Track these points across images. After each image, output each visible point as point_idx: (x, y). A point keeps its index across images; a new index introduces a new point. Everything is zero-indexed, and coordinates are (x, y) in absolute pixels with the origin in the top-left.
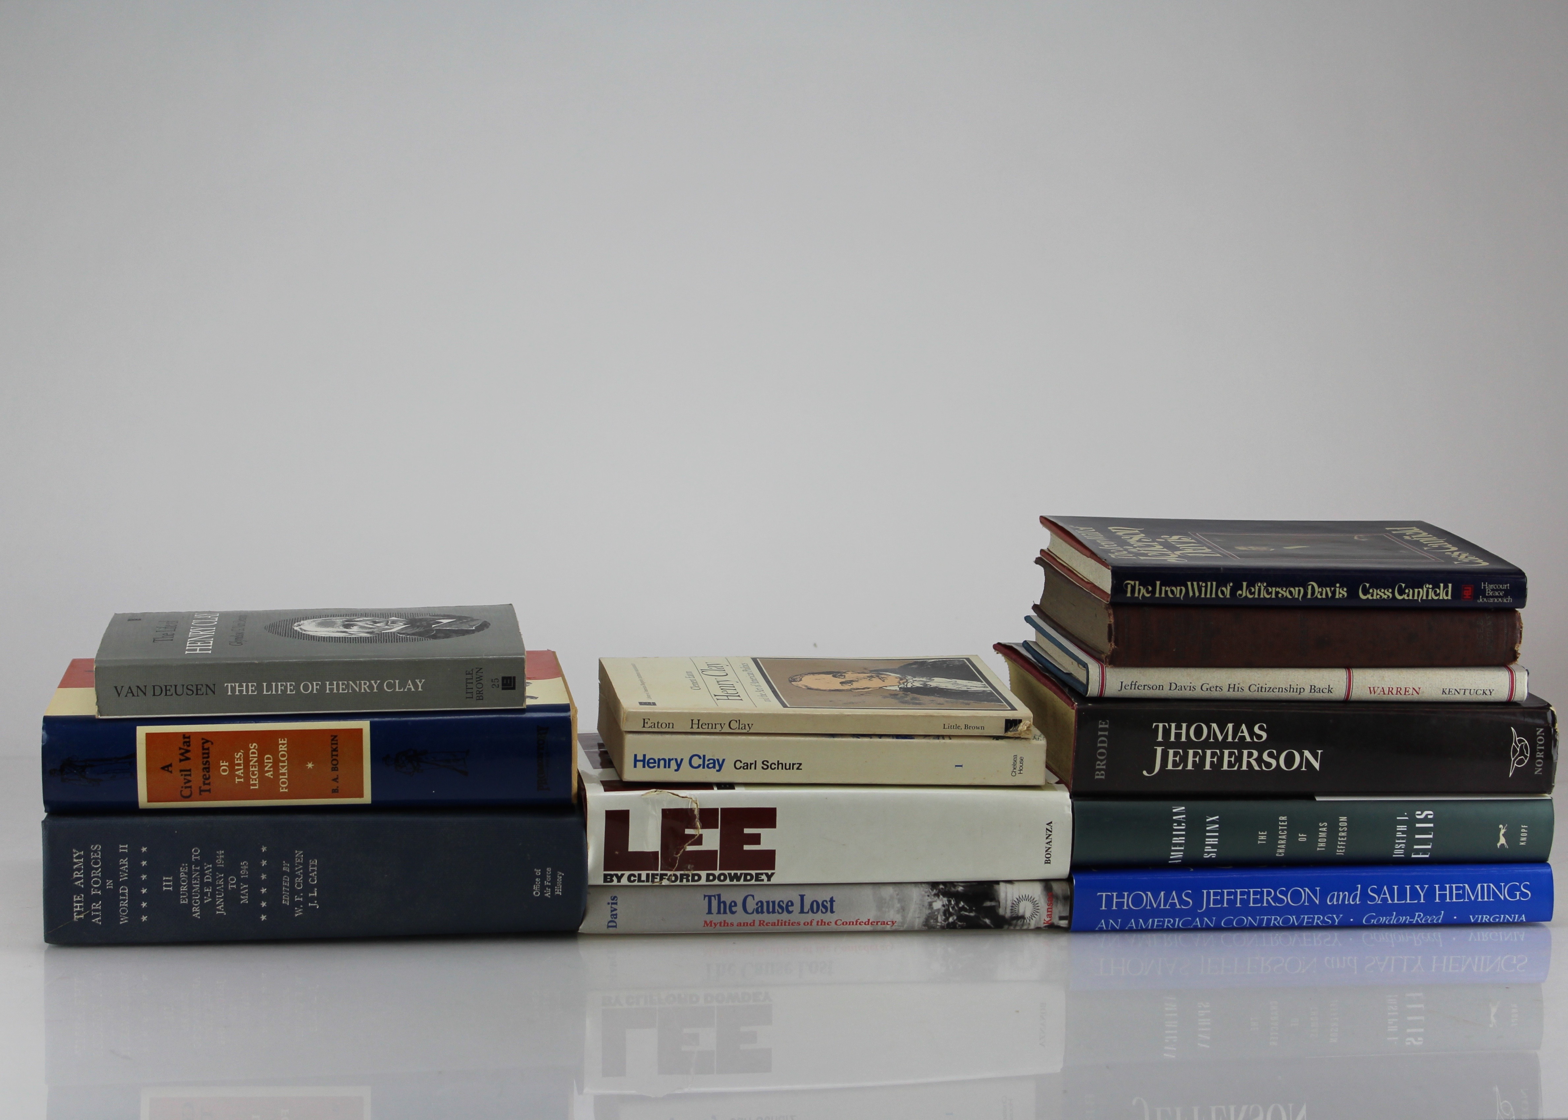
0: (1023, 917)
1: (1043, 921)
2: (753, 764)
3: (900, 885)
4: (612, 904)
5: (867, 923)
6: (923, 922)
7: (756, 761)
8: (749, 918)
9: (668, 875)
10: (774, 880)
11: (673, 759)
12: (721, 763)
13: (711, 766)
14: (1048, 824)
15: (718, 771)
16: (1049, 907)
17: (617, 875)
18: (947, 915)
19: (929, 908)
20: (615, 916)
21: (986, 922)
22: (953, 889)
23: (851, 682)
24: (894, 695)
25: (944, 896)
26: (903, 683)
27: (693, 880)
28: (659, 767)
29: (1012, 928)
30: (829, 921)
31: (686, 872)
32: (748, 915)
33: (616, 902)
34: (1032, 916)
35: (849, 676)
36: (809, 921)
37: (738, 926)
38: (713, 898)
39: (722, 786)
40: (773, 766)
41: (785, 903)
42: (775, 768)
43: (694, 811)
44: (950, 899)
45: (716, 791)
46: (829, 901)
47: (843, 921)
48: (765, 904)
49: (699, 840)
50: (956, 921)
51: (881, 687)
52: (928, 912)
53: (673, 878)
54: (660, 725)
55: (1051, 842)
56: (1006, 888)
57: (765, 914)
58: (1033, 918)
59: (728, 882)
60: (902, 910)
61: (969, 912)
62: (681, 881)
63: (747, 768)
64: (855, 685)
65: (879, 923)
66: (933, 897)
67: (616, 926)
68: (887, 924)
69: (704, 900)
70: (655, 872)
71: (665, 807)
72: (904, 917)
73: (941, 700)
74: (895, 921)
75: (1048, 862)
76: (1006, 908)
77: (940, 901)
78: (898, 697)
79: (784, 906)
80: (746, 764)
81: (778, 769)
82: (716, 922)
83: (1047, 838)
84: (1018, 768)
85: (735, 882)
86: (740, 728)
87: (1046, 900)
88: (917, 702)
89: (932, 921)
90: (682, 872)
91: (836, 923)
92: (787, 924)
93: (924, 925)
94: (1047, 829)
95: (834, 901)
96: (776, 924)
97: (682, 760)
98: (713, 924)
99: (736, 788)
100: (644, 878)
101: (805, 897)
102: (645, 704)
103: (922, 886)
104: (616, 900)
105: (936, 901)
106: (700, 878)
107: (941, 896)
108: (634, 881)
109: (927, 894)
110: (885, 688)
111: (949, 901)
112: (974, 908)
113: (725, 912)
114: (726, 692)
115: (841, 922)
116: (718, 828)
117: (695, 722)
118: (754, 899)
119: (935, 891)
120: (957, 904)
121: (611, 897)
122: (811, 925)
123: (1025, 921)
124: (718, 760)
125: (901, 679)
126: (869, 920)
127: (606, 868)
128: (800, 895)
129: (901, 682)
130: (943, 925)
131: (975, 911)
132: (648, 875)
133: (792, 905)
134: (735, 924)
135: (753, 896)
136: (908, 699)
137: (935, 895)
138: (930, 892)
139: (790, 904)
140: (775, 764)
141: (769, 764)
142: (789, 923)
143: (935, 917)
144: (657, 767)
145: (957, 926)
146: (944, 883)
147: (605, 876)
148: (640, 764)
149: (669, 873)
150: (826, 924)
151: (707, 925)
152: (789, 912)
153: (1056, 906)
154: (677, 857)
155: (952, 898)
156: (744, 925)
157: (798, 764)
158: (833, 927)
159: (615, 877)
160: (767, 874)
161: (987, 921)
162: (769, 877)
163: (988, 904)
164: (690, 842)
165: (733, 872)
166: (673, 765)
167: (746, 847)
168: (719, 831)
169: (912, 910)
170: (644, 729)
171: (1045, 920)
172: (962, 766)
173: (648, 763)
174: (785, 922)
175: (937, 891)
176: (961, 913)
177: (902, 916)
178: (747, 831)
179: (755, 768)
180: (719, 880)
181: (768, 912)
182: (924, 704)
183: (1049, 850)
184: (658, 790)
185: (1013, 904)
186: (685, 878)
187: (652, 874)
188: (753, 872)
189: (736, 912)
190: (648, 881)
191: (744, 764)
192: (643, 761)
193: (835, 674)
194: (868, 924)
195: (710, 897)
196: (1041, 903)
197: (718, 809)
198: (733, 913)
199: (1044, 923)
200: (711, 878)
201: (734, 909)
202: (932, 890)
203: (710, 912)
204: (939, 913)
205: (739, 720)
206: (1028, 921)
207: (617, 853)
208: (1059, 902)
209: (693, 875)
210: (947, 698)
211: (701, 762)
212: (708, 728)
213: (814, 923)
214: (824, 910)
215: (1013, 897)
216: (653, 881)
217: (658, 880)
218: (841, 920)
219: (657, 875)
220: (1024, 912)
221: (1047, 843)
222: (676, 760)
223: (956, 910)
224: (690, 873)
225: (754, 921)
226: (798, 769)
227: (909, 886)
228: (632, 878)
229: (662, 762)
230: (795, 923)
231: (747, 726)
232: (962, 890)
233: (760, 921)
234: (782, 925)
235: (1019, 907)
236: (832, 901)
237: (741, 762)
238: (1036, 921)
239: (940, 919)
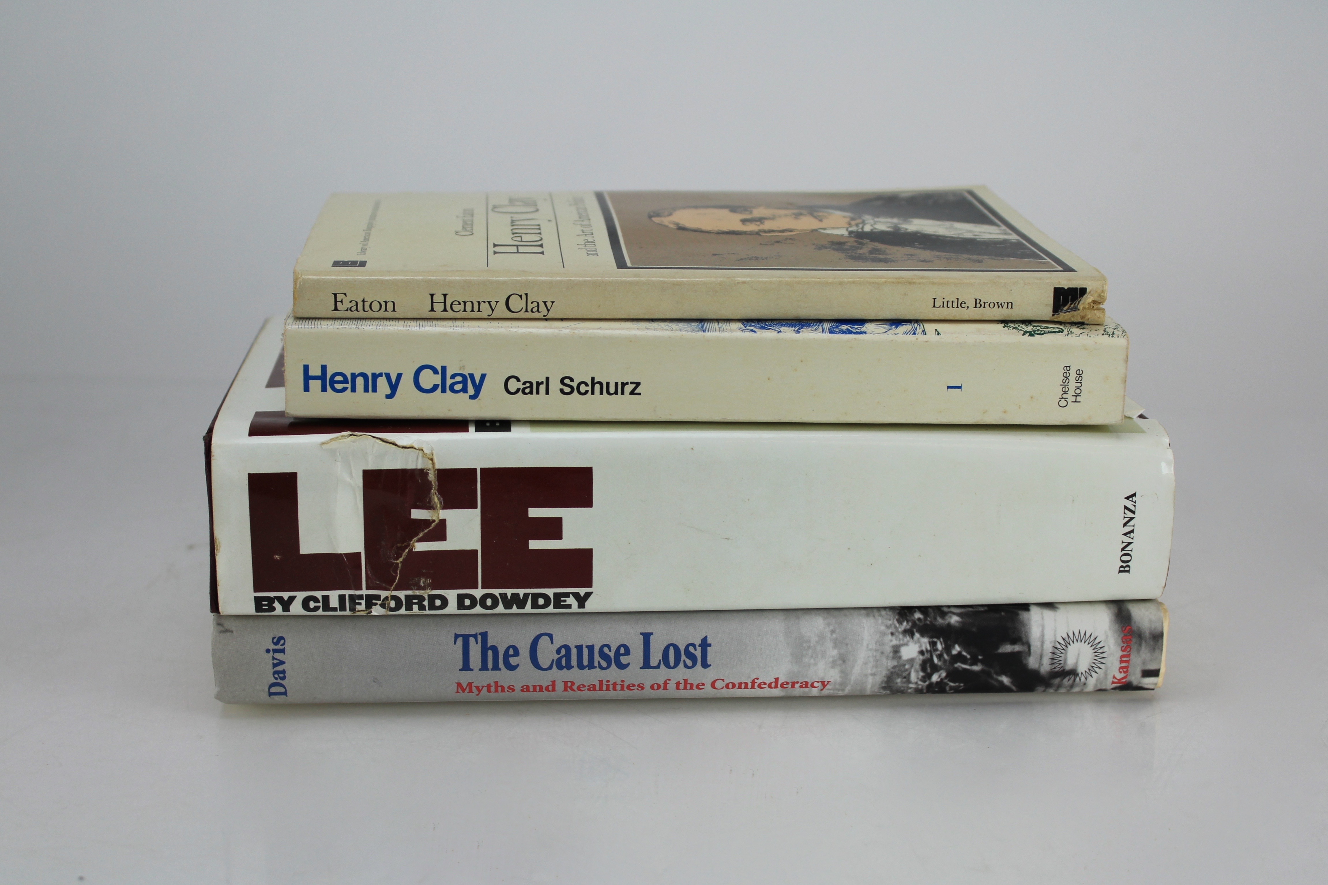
0: (1073, 673)
1: (1110, 679)
2: (542, 383)
3: (836, 613)
4: (275, 651)
5: (773, 685)
6: (882, 682)
7: (547, 379)
8: (544, 678)
9: (382, 599)
10: (590, 606)
11: (381, 375)
12: (477, 381)
13: (458, 387)
14: (1127, 498)
15: (473, 397)
16: (1125, 653)
17: (280, 599)
18: (929, 670)
19: (893, 658)
20: (281, 675)
21: (1001, 683)
22: (940, 621)
23: (761, 220)
24: (837, 245)
25: (922, 635)
26: (857, 225)
27: (432, 607)
28: (354, 390)
29: (1051, 690)
30: (698, 682)
31: (417, 593)
32: (541, 672)
33: (282, 647)
34: (1091, 669)
35: (758, 212)
36: (661, 683)
37: (523, 691)
38: (472, 640)
39: (483, 425)
40: (583, 388)
41: (614, 649)
42: (587, 392)
43: (427, 474)
44: (935, 640)
45: (472, 434)
46: (699, 646)
47: (727, 681)
48: (574, 652)
49: (439, 532)
50: (946, 681)
51: (816, 230)
52: (891, 664)
53: (393, 604)
54: (367, 305)
55: (1132, 531)
56: (1043, 618)
57: (576, 670)
58: (1093, 674)
59: (500, 609)
60: (840, 662)
61: (971, 665)
62: (409, 608)
63: (531, 393)
64: (767, 225)
65: (797, 686)
66: (901, 636)
67: (285, 694)
68: (812, 686)
69: (455, 644)
70: (358, 593)
71: (371, 467)
72: (845, 674)
73: (927, 254)
74: (829, 682)
75: (1125, 569)
76: (1041, 657)
77: (916, 643)
78: (845, 247)
79: (612, 654)
80: (528, 385)
81: (593, 393)
82: (480, 685)
83: (1125, 525)
84: (1071, 392)
85: (515, 610)
86: (529, 310)
87: (1120, 640)
88: (881, 256)
89: (899, 680)
90: (409, 592)
91: (713, 685)
92: (618, 687)
93: (884, 688)
94: (1126, 508)
95: (710, 645)
96: (598, 688)
97: (399, 376)
98: (474, 689)
99: (512, 429)
100: (334, 603)
101: (652, 637)
102: (345, 264)
103: (881, 616)
104: (283, 644)
105: (906, 644)
106: (445, 602)
107: (917, 635)
108: (316, 608)
109: (890, 631)
110: (822, 231)
111: (933, 644)
112: (980, 657)
113: (496, 667)
114: (519, 239)
115: (724, 684)
116: (476, 507)
117: (439, 298)
118: (552, 643)
119: (905, 623)
120: (948, 649)
121: (273, 638)
122: (665, 688)
123: (1078, 679)
124: (472, 376)
125: (853, 219)
126: (777, 679)
127: (257, 587)
128: (641, 634)
129: (853, 223)
130: (920, 687)
131: (982, 662)
132: (342, 598)
133: (627, 652)
134: (518, 688)
135: (550, 636)
136: (864, 251)
137: (905, 632)
138: (896, 627)
139: (622, 651)
140: (587, 385)
141: (574, 385)
142: (622, 686)
143: (904, 674)
144: (349, 390)
145: (947, 688)
146: (924, 609)
147: (258, 601)
148: (315, 385)
149: (383, 594)
150: (694, 687)
151: (464, 690)
152: (622, 666)
153: (1139, 651)
154: (398, 564)
155: (939, 638)
156: (535, 690)
157: (632, 383)
158: (708, 691)
159: (276, 602)
160: (576, 595)
161: (1005, 680)
162: (582, 601)
163: (1008, 648)
164: (421, 535)
165: (509, 592)
166: (383, 386)
167: (534, 545)
168: (480, 514)
169: (860, 662)
170: (337, 314)
171: (1114, 677)
172: (960, 387)
173: (333, 382)
174: (615, 684)
175: (910, 624)
176: (956, 665)
177: (842, 672)
178: (534, 512)
179: (547, 393)
180: (484, 605)
181: (581, 666)
182: (893, 261)
183: (1129, 548)
184: (356, 433)
185: (1056, 648)
186: (415, 603)
187: (350, 596)
188: (550, 592)
189: (518, 665)
190: (343, 607)
191: (524, 383)
192: (323, 378)
193: (734, 209)
194: (776, 687)
195: (466, 638)
196: (1109, 646)
197: (475, 470)
198: (511, 668)
199: (1113, 683)
200: (467, 602)
201: (513, 661)
202: (900, 622)
203: (466, 667)
204: (912, 666)
205: (526, 294)
206: (1083, 679)
207: (277, 557)
208: (1144, 644)
209: (432, 598)
210: (938, 251)
211: (437, 379)
212: (465, 310)
213: (672, 685)
214: (689, 663)
215: (1055, 635)
216: (353, 609)
217: (363, 607)
218: (723, 680)
219: (360, 597)
220: (1077, 663)
221: (1125, 534)
222: (388, 376)
223: (945, 661)
224: (425, 594)
225: (554, 682)
226: (632, 393)
227: (855, 613)
228: (312, 604)
229: (360, 381)
230: (634, 685)
231: (542, 306)
232: (957, 622)
233: (566, 683)
234: (608, 689)
235: (1066, 653)
236: (705, 644)
237: (518, 380)
238: (1097, 680)
239: (913, 677)
